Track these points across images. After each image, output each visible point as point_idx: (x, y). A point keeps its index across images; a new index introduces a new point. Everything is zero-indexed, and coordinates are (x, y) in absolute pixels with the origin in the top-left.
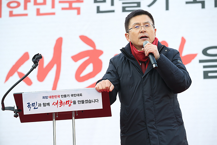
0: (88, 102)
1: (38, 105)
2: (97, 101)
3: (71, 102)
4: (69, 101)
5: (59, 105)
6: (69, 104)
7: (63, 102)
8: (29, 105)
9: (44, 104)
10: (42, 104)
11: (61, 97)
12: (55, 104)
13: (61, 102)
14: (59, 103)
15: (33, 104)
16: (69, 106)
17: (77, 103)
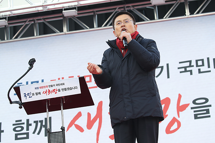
0: (70, 89)
1: (32, 94)
2: (76, 88)
3: (57, 90)
4: (55, 89)
5: (48, 93)
6: (55, 92)
7: (50, 91)
8: (25, 95)
9: (36, 93)
10: (35, 94)
11: (48, 87)
12: (44, 92)
13: (49, 91)
14: (47, 92)
15: (28, 94)
16: (55, 93)
17: (61, 90)
